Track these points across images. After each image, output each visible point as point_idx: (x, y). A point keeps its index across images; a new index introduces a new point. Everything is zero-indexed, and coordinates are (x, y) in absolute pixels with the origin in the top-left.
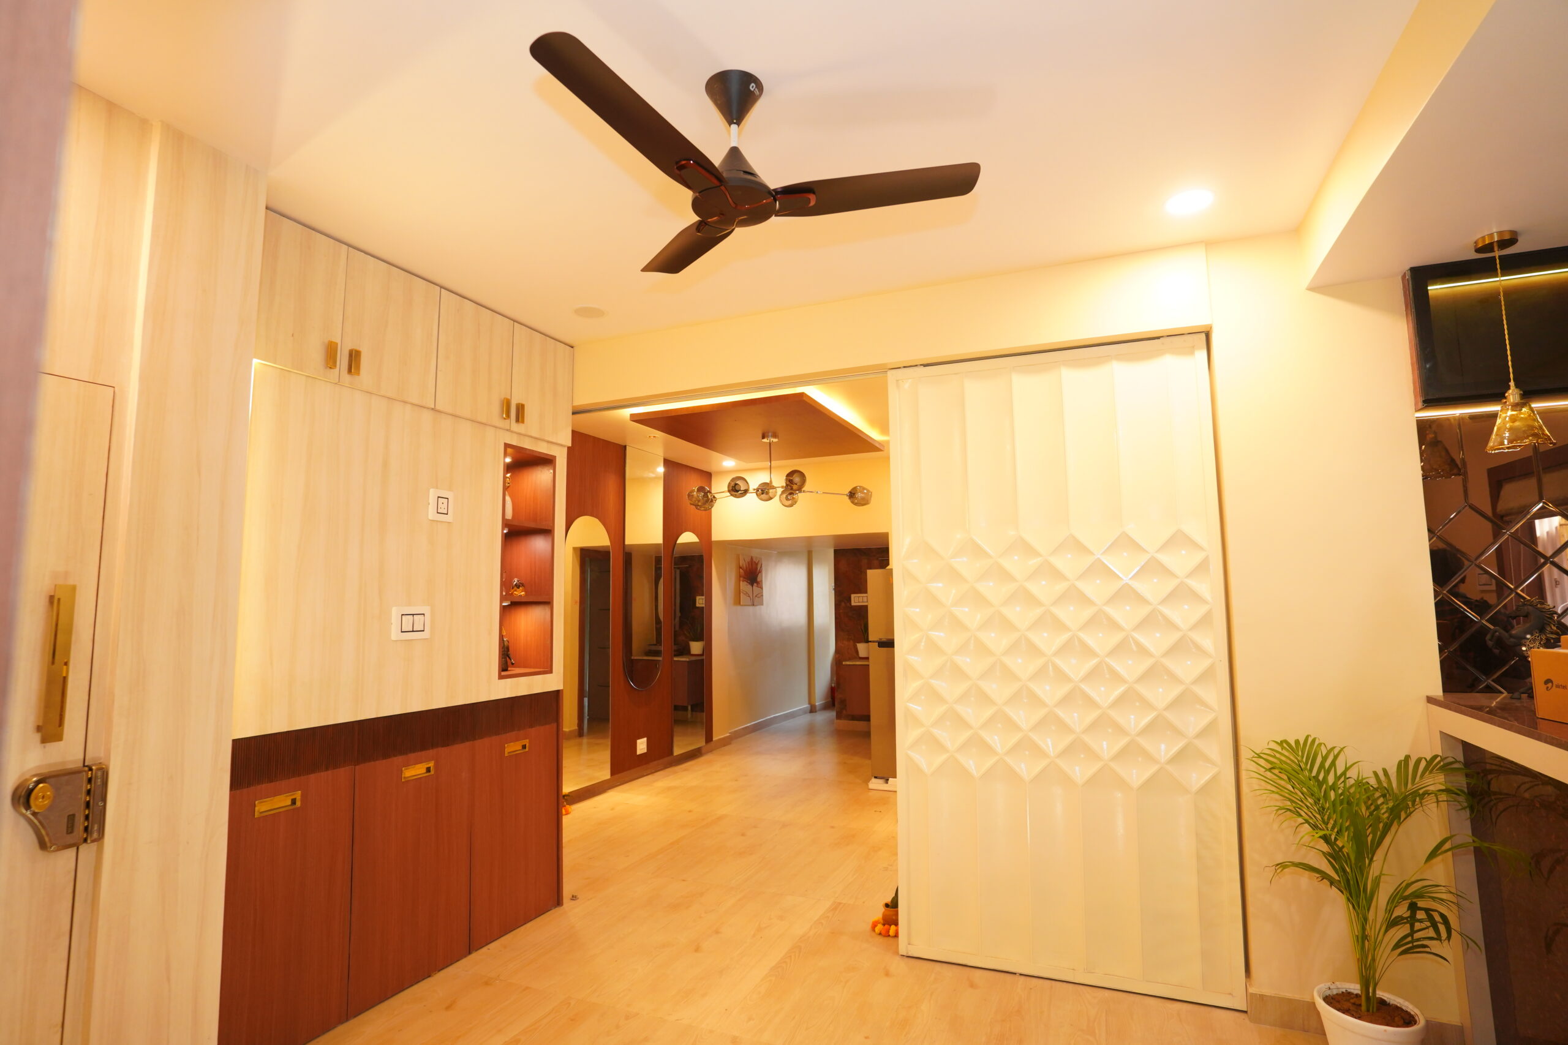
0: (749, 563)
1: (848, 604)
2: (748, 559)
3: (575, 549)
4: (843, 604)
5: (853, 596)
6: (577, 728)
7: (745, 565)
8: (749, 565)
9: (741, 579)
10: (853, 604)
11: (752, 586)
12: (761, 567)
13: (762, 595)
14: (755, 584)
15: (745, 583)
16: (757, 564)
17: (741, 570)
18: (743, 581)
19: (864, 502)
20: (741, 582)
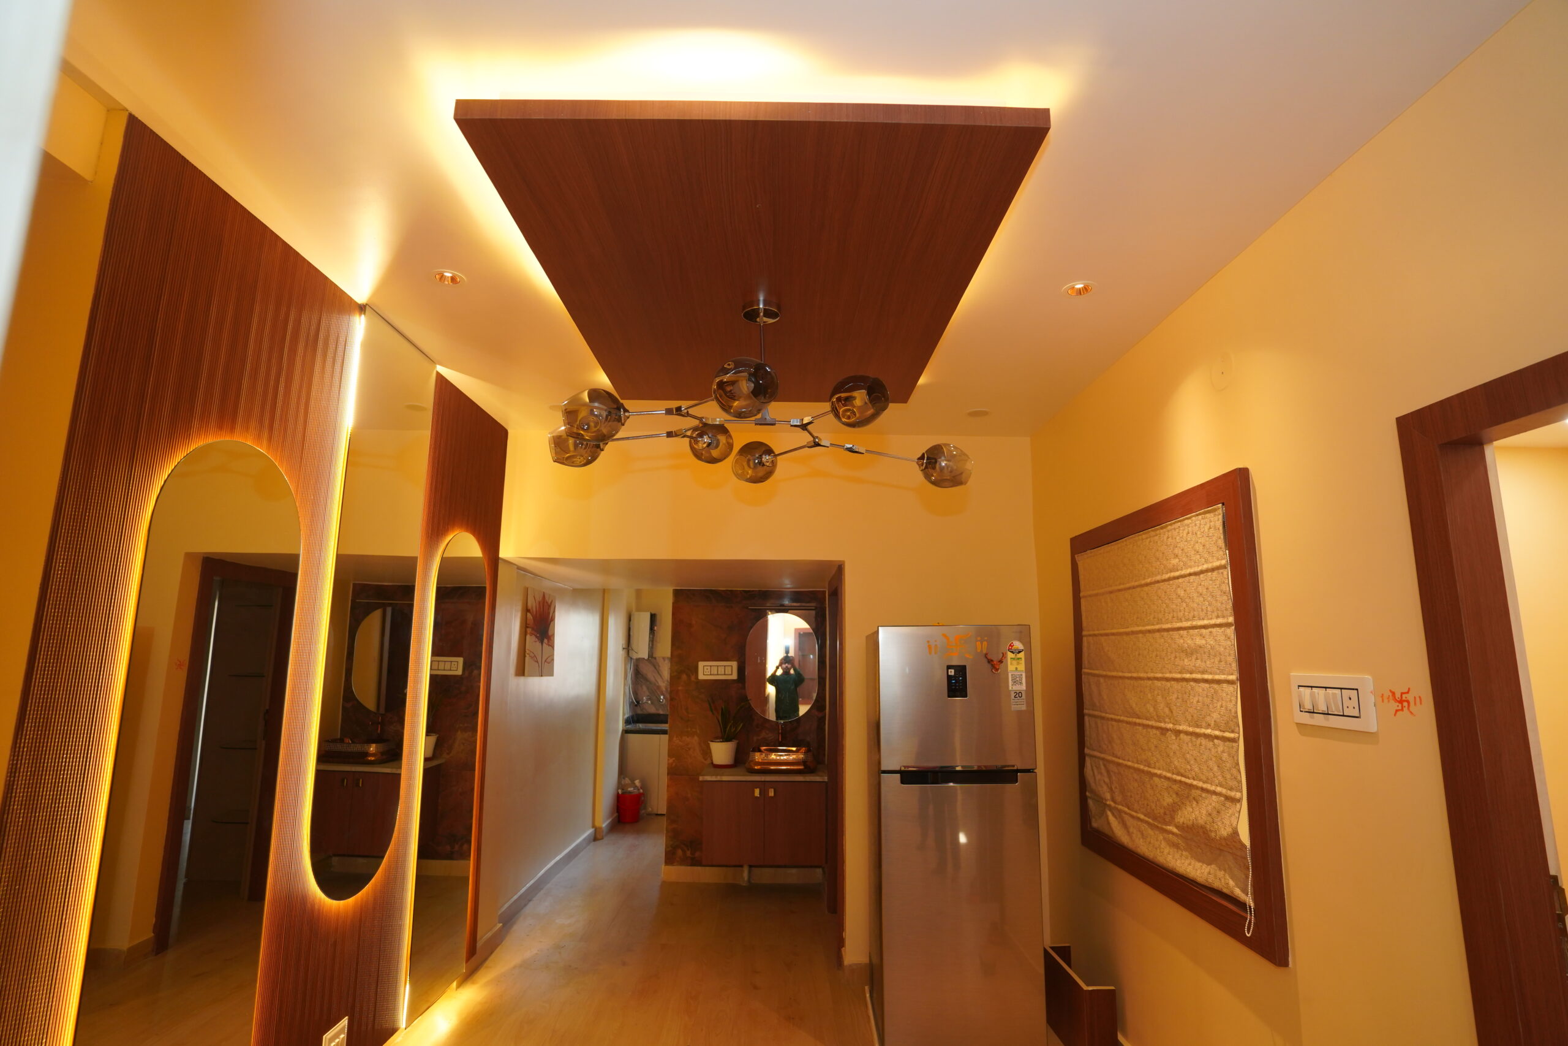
0: (539, 602)
1: (693, 678)
2: (539, 598)
3: (189, 556)
4: (684, 677)
5: (701, 664)
6: (152, 935)
7: (534, 609)
8: (540, 607)
9: (529, 630)
10: (701, 677)
11: (542, 643)
12: (554, 612)
13: (553, 660)
14: (546, 641)
15: (534, 638)
16: (549, 606)
17: (529, 614)
18: (531, 634)
19: (955, 480)
20: (528, 637)
